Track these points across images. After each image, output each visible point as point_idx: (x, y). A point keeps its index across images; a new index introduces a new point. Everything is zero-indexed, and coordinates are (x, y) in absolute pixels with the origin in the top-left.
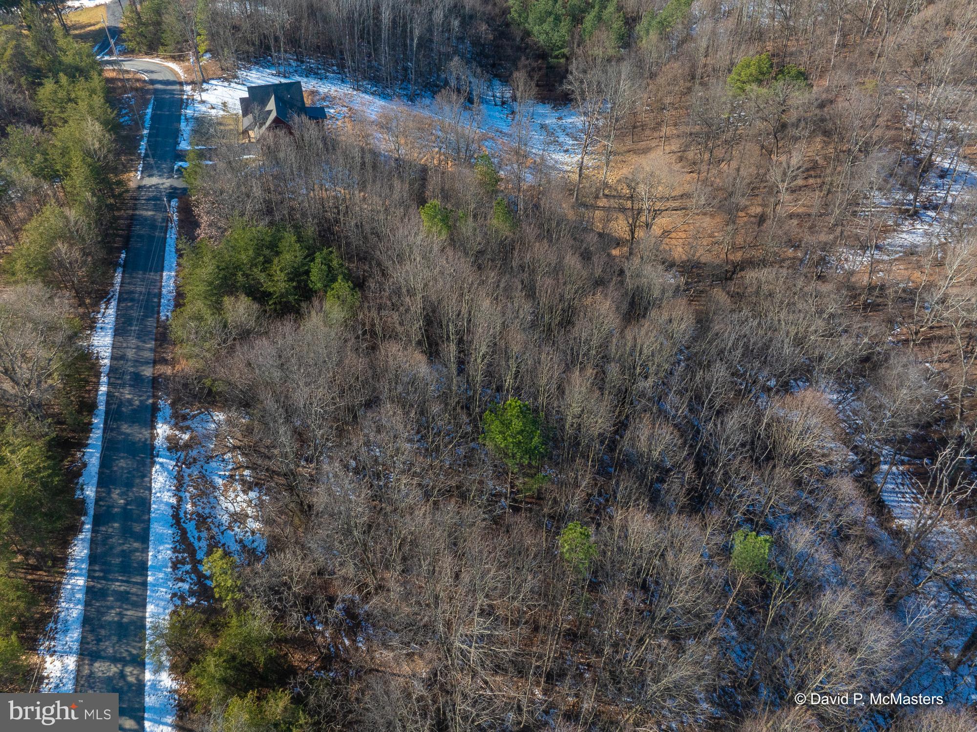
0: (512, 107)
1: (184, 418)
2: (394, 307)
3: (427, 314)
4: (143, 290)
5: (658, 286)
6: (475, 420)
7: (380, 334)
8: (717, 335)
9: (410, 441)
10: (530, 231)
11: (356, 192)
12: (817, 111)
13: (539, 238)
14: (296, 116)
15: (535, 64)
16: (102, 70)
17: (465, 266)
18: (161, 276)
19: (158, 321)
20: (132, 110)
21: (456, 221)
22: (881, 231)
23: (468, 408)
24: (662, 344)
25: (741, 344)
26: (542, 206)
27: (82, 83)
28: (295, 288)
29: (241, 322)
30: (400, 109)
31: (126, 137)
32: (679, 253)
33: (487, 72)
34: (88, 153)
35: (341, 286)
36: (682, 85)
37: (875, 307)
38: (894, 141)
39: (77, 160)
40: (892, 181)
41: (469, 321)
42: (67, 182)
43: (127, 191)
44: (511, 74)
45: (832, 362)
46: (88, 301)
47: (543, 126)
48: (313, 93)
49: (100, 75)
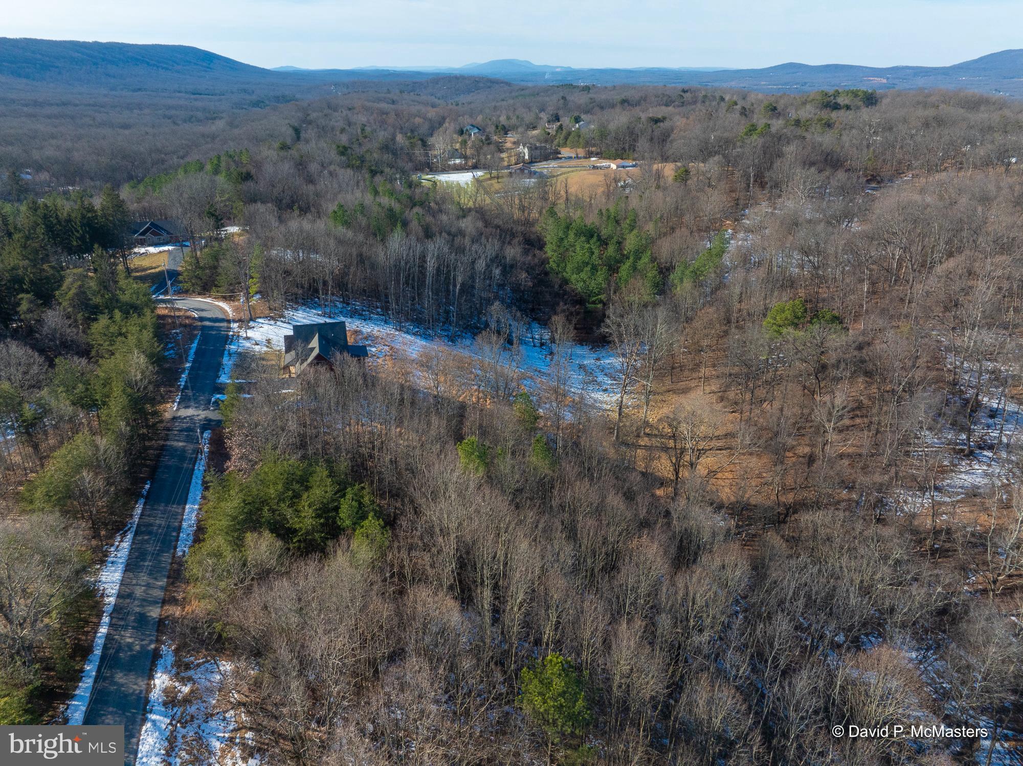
0: (550, 348)
1: (188, 667)
2: (426, 548)
3: (461, 556)
4: (163, 523)
5: (707, 529)
6: (510, 678)
7: (409, 577)
8: (775, 582)
9: (437, 702)
10: (570, 469)
11: (393, 428)
12: (856, 353)
13: (580, 476)
14: (338, 354)
15: (573, 309)
16: (155, 308)
17: (502, 504)
18: (184, 509)
19: (174, 557)
20: (177, 344)
21: (493, 458)
22: (938, 472)
23: (503, 665)
24: (715, 593)
25: (802, 593)
26: (582, 443)
27: (134, 319)
28: (322, 525)
29: (261, 561)
30: (440, 349)
31: (169, 369)
32: (726, 494)
33: (527, 316)
34: (129, 384)
35: (372, 524)
36: (719, 328)
37: (944, 553)
38: (937, 382)
39: (117, 389)
40: (941, 421)
41: (506, 564)
42: (104, 412)
43: (161, 421)
44: (550, 318)
45: (905, 614)
46: (103, 533)
47: (581, 367)
48: (356, 332)
49: (153, 312)
